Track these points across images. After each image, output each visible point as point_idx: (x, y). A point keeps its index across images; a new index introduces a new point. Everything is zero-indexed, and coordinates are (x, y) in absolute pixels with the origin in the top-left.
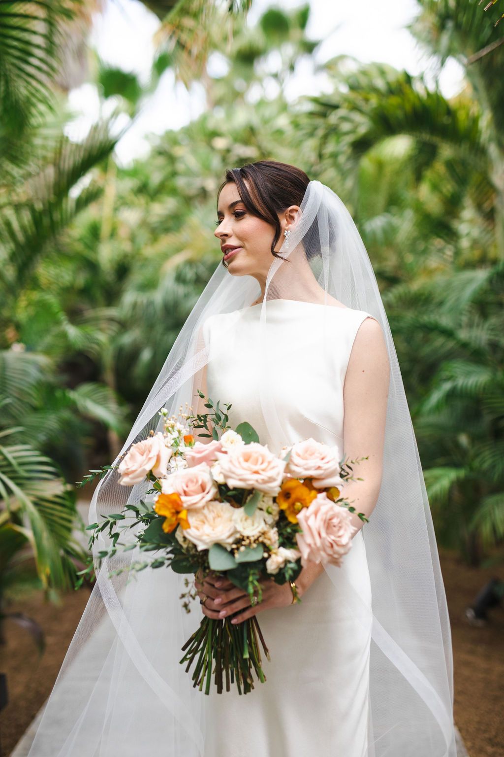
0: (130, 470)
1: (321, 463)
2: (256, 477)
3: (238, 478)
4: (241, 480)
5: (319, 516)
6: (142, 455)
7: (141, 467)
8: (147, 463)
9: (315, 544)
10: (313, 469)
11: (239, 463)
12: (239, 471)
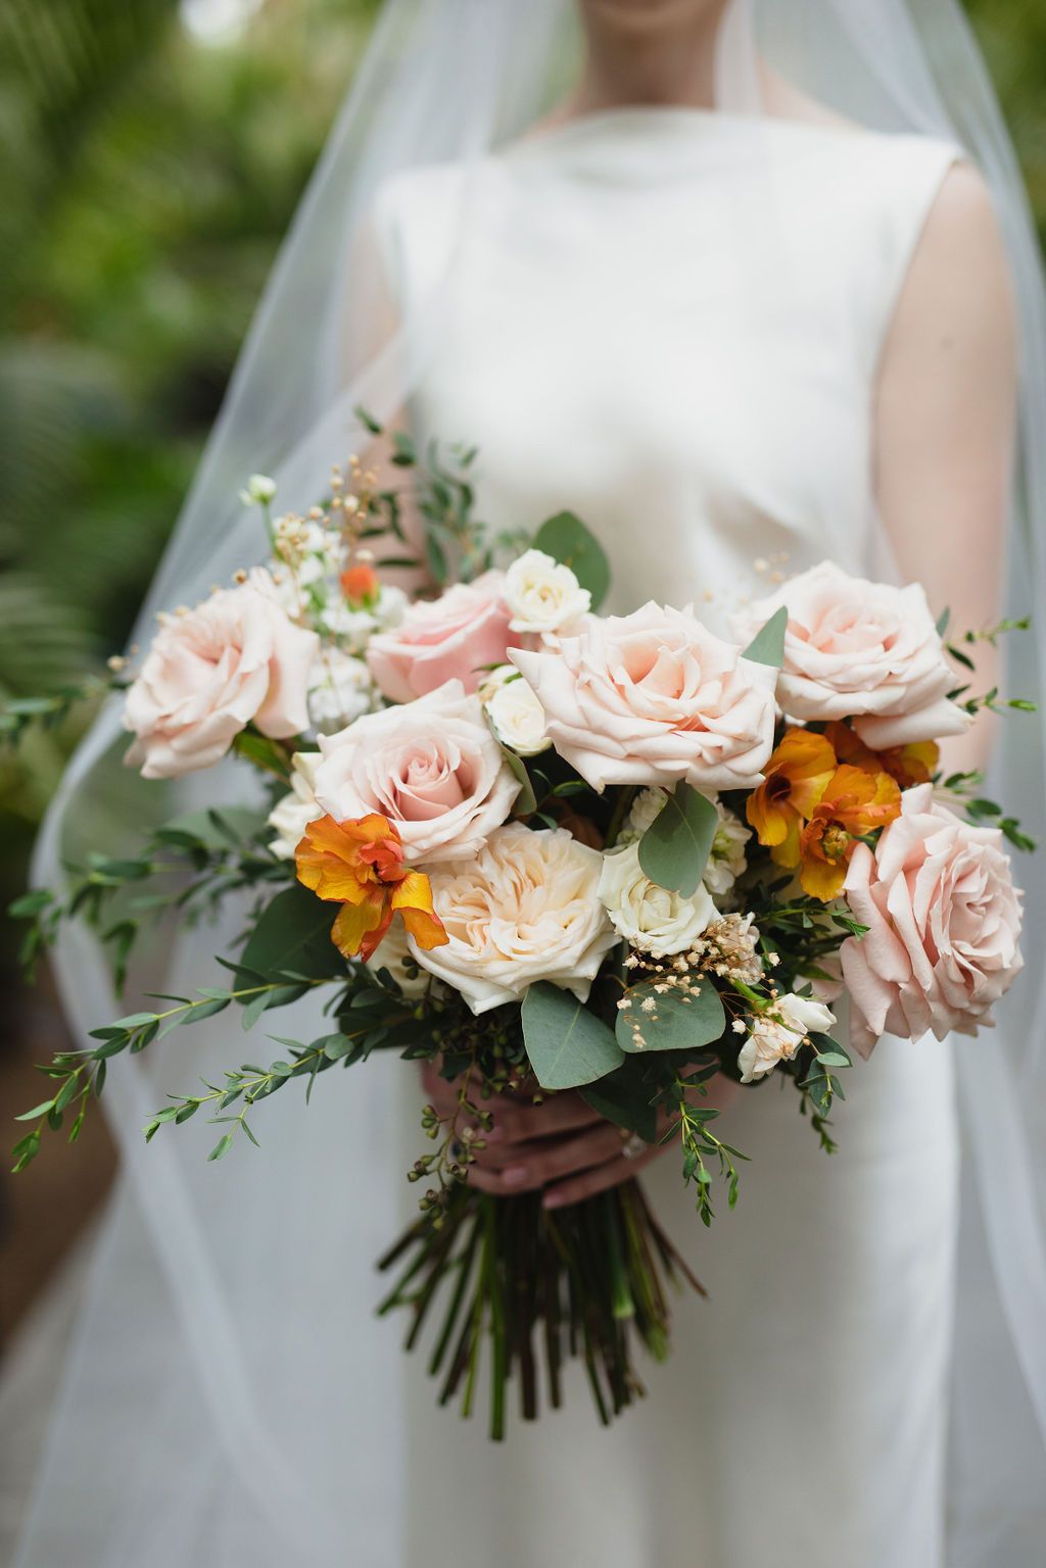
0: (172, 723)
1: (889, 662)
2: (692, 742)
3: (622, 750)
4: (631, 757)
5: (924, 879)
6: (216, 662)
7: (213, 709)
8: (236, 695)
9: (914, 980)
10: (870, 686)
11: (621, 689)
12: (627, 726)
